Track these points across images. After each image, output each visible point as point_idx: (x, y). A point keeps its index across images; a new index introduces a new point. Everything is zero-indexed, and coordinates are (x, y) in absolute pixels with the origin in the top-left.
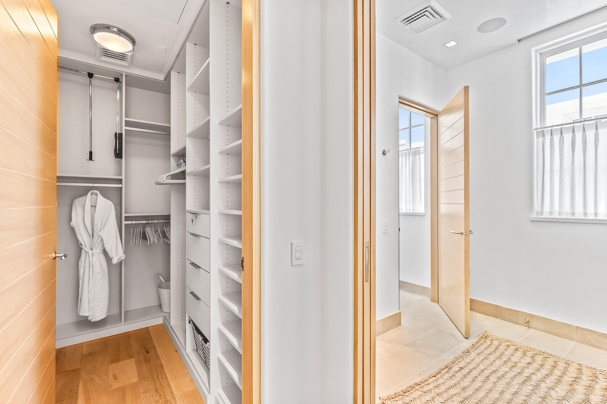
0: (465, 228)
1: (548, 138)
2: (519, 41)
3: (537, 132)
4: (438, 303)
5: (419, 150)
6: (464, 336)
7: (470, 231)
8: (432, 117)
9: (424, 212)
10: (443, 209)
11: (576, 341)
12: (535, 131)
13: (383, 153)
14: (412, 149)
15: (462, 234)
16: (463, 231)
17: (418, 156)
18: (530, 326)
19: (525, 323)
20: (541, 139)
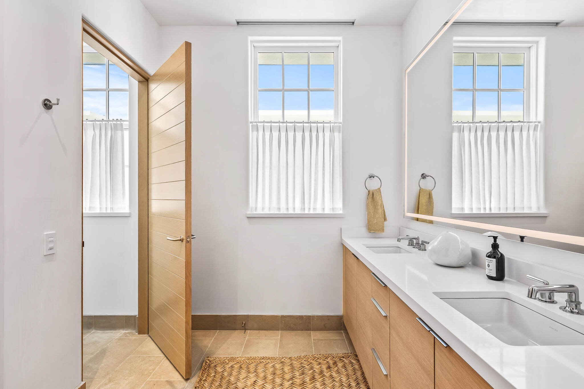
0: (186, 232)
1: (261, 133)
2: (238, 23)
3: (252, 126)
4: (148, 334)
5: (122, 125)
6: (185, 378)
7: (192, 235)
8: (141, 80)
9: (129, 212)
10: (155, 207)
11: (281, 330)
12: (251, 124)
13: (45, 105)
14: (111, 121)
15: (182, 240)
16: (183, 236)
17: (119, 133)
18: (247, 328)
19: (243, 327)
20: (255, 133)
